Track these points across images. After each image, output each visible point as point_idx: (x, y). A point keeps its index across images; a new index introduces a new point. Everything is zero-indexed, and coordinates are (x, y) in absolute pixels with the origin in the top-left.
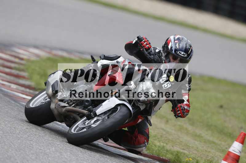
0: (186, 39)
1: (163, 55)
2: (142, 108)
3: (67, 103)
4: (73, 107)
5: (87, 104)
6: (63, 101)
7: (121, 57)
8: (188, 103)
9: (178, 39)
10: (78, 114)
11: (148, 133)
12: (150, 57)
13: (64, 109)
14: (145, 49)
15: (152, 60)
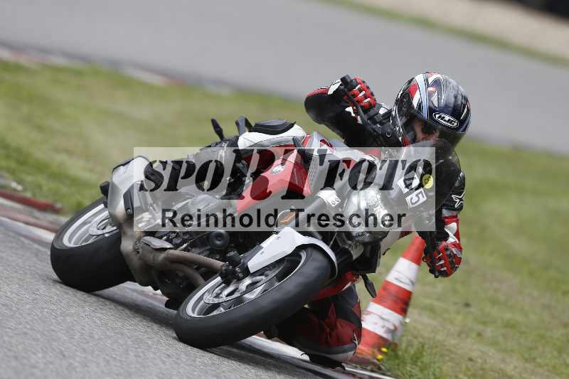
0: (453, 82)
1: (399, 122)
2: (356, 253)
3: (166, 240)
4: (185, 250)
5: (218, 242)
6: (156, 235)
7: (296, 126)
8: (458, 242)
9: (437, 83)
10: (196, 267)
11: (358, 315)
12: (374, 127)
13: (162, 256)
14: (362, 107)
15: (379, 135)
